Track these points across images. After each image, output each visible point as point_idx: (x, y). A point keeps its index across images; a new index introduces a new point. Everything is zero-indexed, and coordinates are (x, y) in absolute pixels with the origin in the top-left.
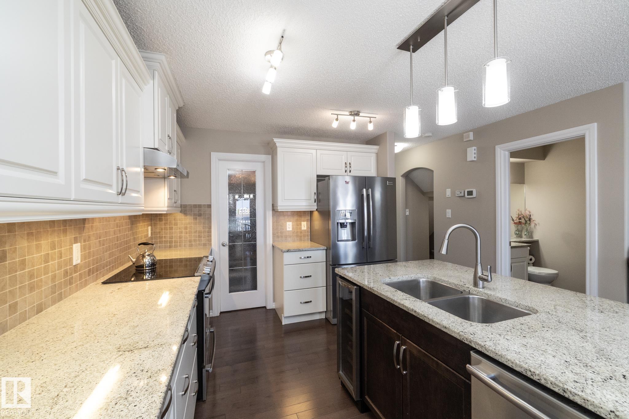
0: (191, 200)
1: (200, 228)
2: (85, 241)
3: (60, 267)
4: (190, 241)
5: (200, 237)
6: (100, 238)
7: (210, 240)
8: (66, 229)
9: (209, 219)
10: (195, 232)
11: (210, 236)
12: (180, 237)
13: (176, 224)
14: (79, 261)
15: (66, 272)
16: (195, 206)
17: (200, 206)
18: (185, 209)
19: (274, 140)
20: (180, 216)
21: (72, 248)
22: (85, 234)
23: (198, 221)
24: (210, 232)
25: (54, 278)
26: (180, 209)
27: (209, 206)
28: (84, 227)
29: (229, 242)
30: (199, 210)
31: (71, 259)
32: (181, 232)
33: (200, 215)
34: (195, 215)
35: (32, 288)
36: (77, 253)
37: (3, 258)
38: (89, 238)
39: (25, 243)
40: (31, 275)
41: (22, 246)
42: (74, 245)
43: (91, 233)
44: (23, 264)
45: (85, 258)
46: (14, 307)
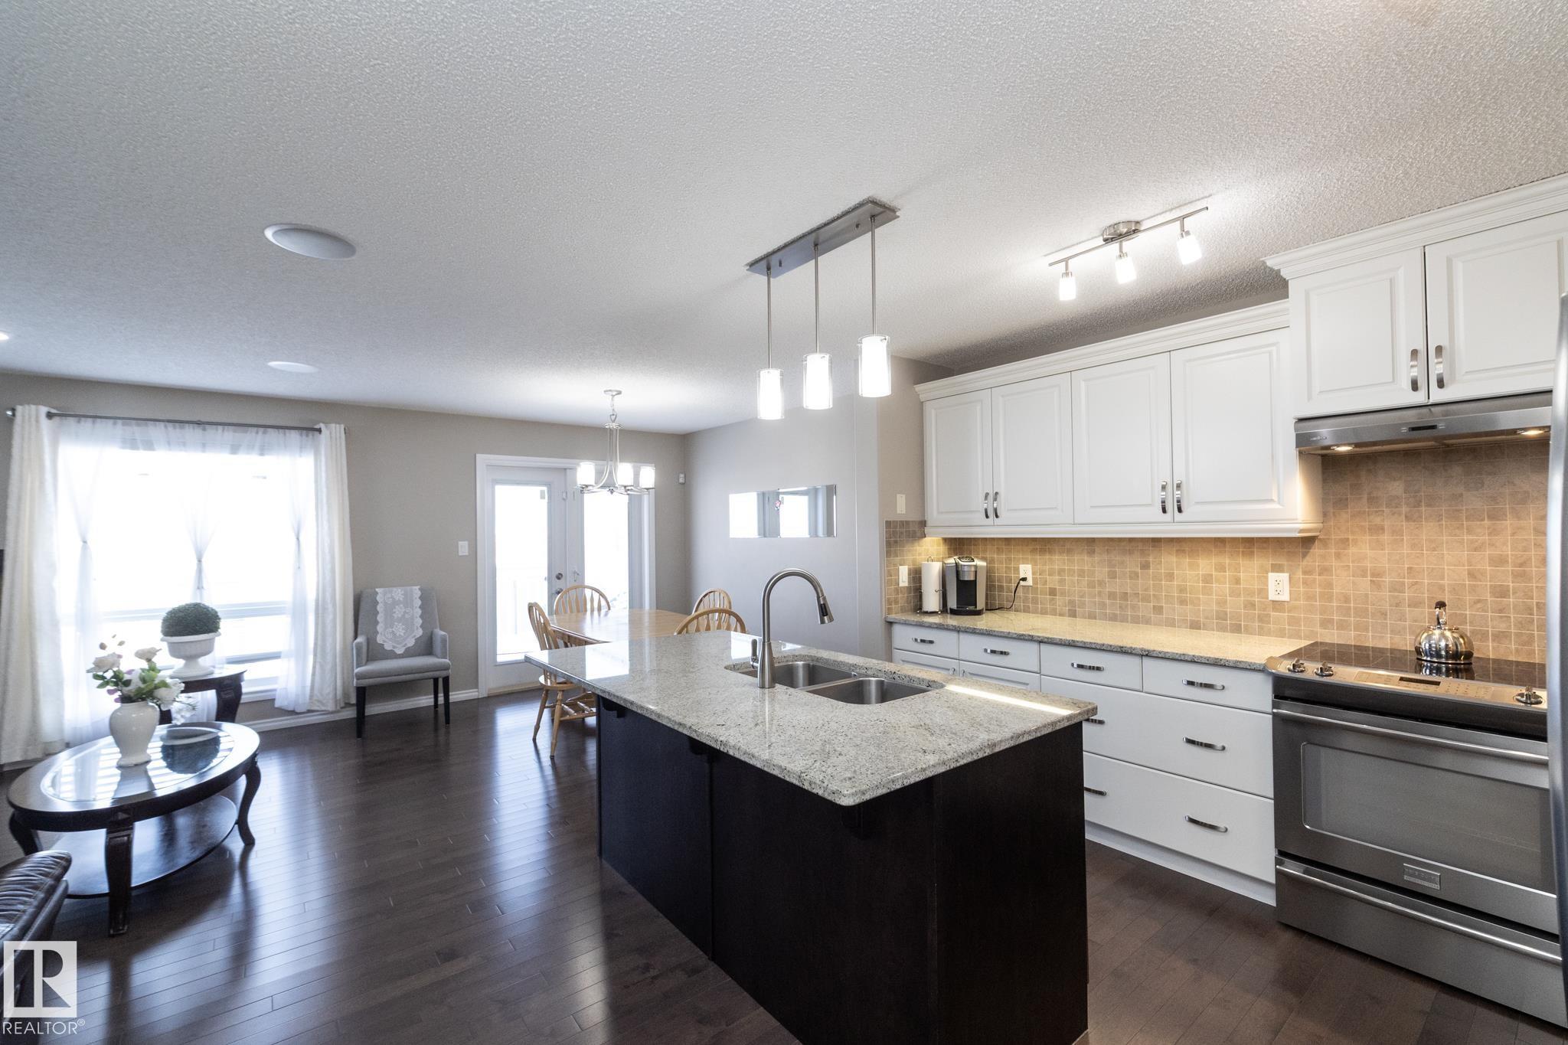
2: (1305, 573)
3: (1235, 593)
8: (1254, 552)
14: (1285, 598)
15: (1250, 604)
21: (1267, 578)
22: (1312, 563)
25: (1222, 603)
28: (1304, 553)
31: (1263, 592)
35: (1183, 602)
36: (1279, 585)
37: (1145, 566)
38: (1325, 570)
39: (1174, 559)
40: (1182, 590)
41: (1169, 560)
42: (1272, 577)
43: (1334, 563)
44: (1170, 576)
45: (1310, 597)
46: (1158, 610)
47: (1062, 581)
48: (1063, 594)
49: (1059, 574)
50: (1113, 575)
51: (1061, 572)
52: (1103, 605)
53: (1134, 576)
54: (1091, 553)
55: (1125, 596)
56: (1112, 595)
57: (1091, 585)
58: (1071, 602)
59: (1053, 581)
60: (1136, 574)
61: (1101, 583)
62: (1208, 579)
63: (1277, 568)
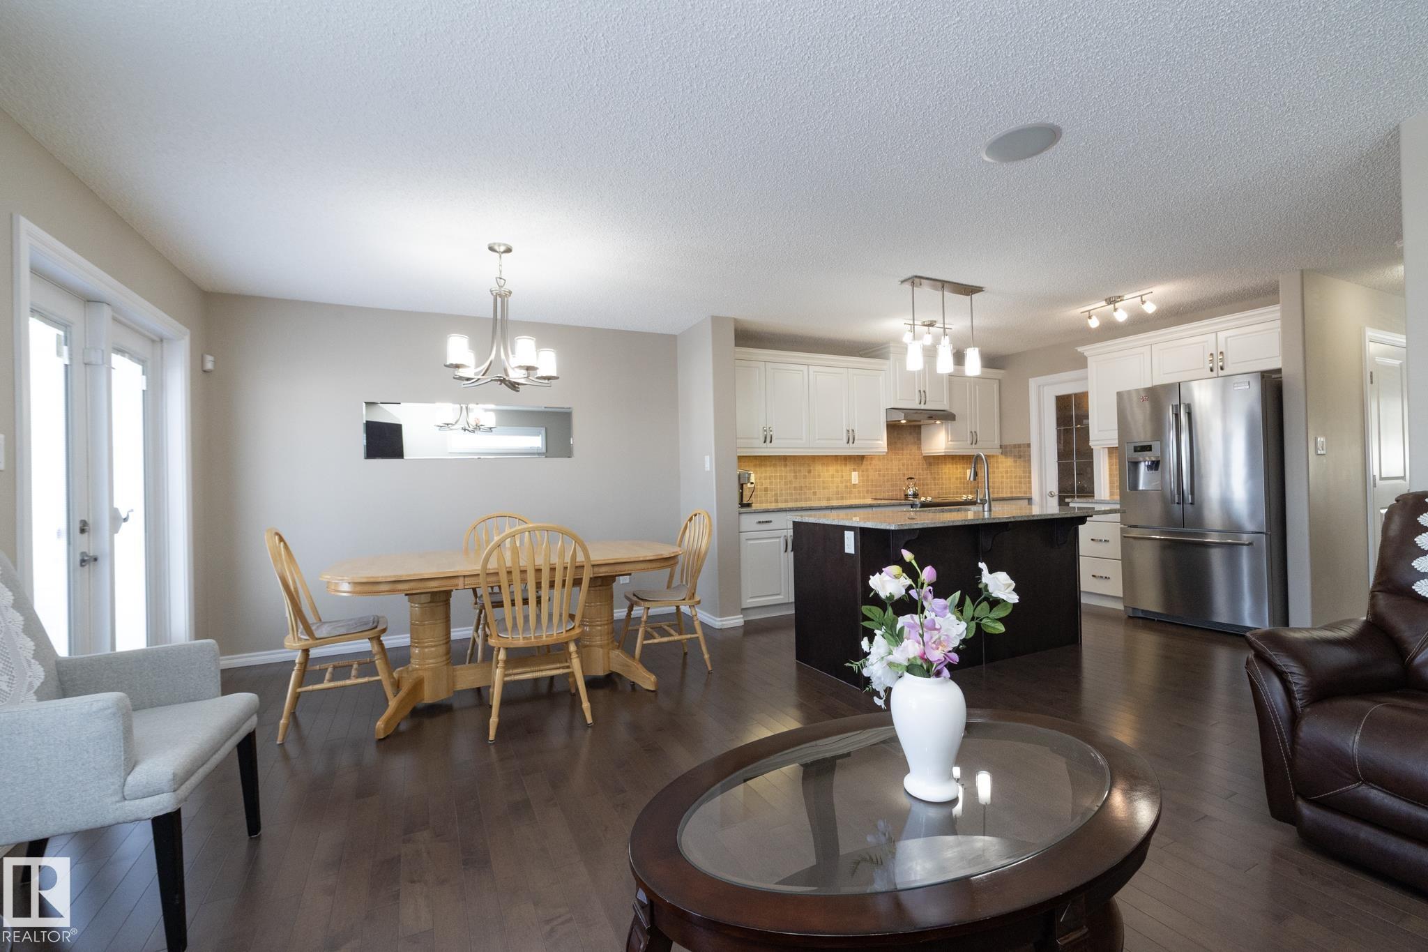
0: (1009, 441)
1: (1020, 472)
2: (863, 471)
3: (842, 482)
4: (1011, 488)
5: (1020, 483)
6: (879, 471)
7: (1030, 488)
8: (848, 461)
9: (1029, 461)
10: (1016, 477)
11: (1030, 482)
12: (1002, 483)
13: (998, 468)
14: (857, 482)
15: (846, 487)
16: (1015, 446)
17: (1019, 446)
18: (1005, 450)
19: (1079, 350)
20: (1002, 459)
21: (851, 474)
22: (864, 467)
23: (1018, 464)
24: (1030, 477)
25: (837, 487)
26: (1000, 451)
27: (1029, 445)
28: (862, 464)
29: (1060, 492)
30: (1019, 451)
31: (850, 480)
32: (1002, 477)
33: (1020, 457)
34: (1015, 456)
35: (824, 488)
36: (855, 477)
37: (810, 472)
38: (867, 470)
39: (820, 467)
40: (824, 482)
41: (818, 468)
42: (853, 473)
43: (869, 467)
44: (819, 476)
45: (863, 482)
46: (815, 493)
47: (771, 483)
48: (771, 490)
49: (770, 479)
50: (795, 477)
51: (770, 477)
52: (791, 494)
53: (805, 477)
54: (786, 466)
55: (801, 488)
56: (795, 488)
57: (786, 483)
58: (776, 495)
59: (766, 483)
60: (806, 476)
61: (790, 482)
62: (833, 476)
63: (854, 470)
